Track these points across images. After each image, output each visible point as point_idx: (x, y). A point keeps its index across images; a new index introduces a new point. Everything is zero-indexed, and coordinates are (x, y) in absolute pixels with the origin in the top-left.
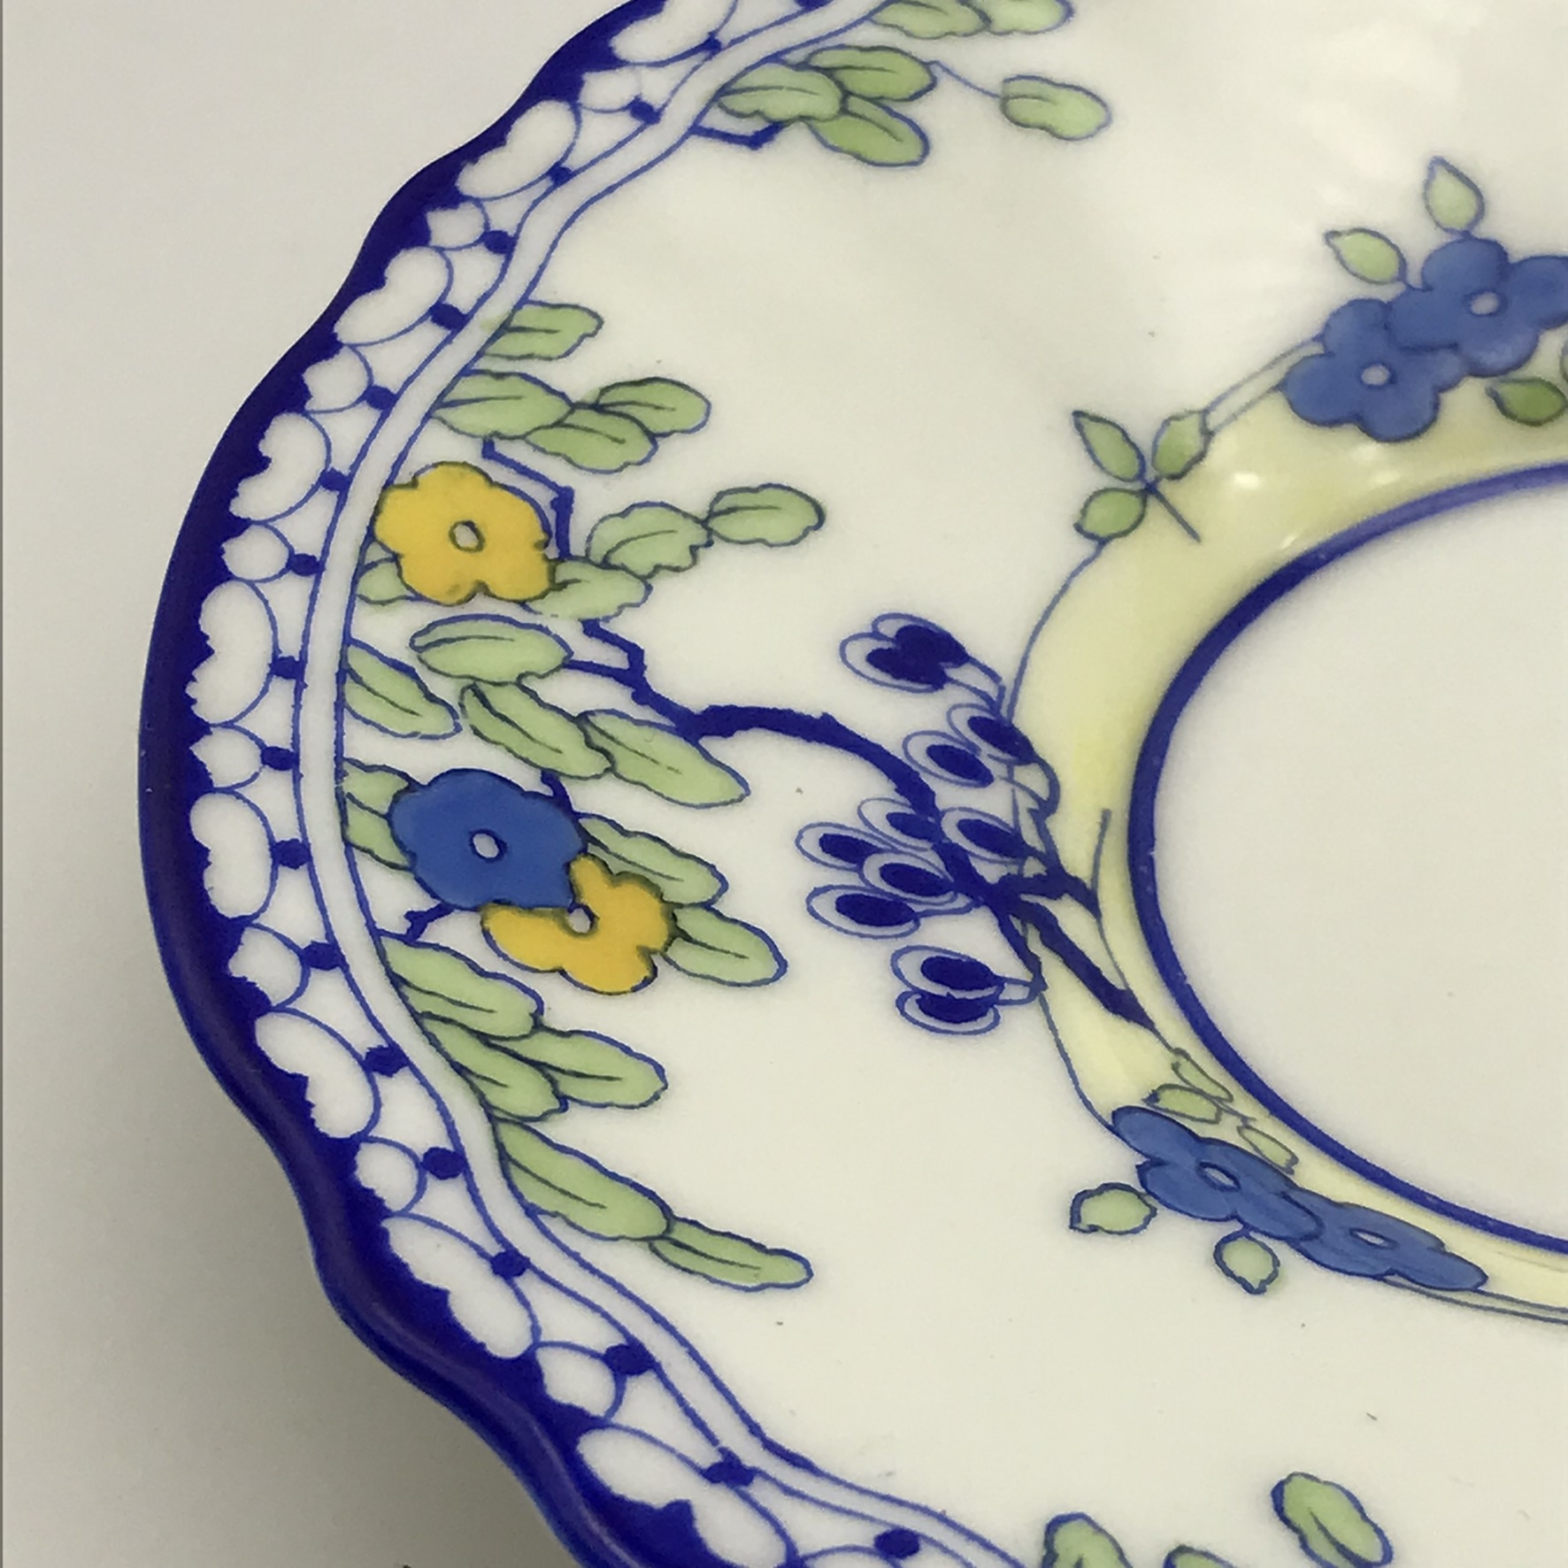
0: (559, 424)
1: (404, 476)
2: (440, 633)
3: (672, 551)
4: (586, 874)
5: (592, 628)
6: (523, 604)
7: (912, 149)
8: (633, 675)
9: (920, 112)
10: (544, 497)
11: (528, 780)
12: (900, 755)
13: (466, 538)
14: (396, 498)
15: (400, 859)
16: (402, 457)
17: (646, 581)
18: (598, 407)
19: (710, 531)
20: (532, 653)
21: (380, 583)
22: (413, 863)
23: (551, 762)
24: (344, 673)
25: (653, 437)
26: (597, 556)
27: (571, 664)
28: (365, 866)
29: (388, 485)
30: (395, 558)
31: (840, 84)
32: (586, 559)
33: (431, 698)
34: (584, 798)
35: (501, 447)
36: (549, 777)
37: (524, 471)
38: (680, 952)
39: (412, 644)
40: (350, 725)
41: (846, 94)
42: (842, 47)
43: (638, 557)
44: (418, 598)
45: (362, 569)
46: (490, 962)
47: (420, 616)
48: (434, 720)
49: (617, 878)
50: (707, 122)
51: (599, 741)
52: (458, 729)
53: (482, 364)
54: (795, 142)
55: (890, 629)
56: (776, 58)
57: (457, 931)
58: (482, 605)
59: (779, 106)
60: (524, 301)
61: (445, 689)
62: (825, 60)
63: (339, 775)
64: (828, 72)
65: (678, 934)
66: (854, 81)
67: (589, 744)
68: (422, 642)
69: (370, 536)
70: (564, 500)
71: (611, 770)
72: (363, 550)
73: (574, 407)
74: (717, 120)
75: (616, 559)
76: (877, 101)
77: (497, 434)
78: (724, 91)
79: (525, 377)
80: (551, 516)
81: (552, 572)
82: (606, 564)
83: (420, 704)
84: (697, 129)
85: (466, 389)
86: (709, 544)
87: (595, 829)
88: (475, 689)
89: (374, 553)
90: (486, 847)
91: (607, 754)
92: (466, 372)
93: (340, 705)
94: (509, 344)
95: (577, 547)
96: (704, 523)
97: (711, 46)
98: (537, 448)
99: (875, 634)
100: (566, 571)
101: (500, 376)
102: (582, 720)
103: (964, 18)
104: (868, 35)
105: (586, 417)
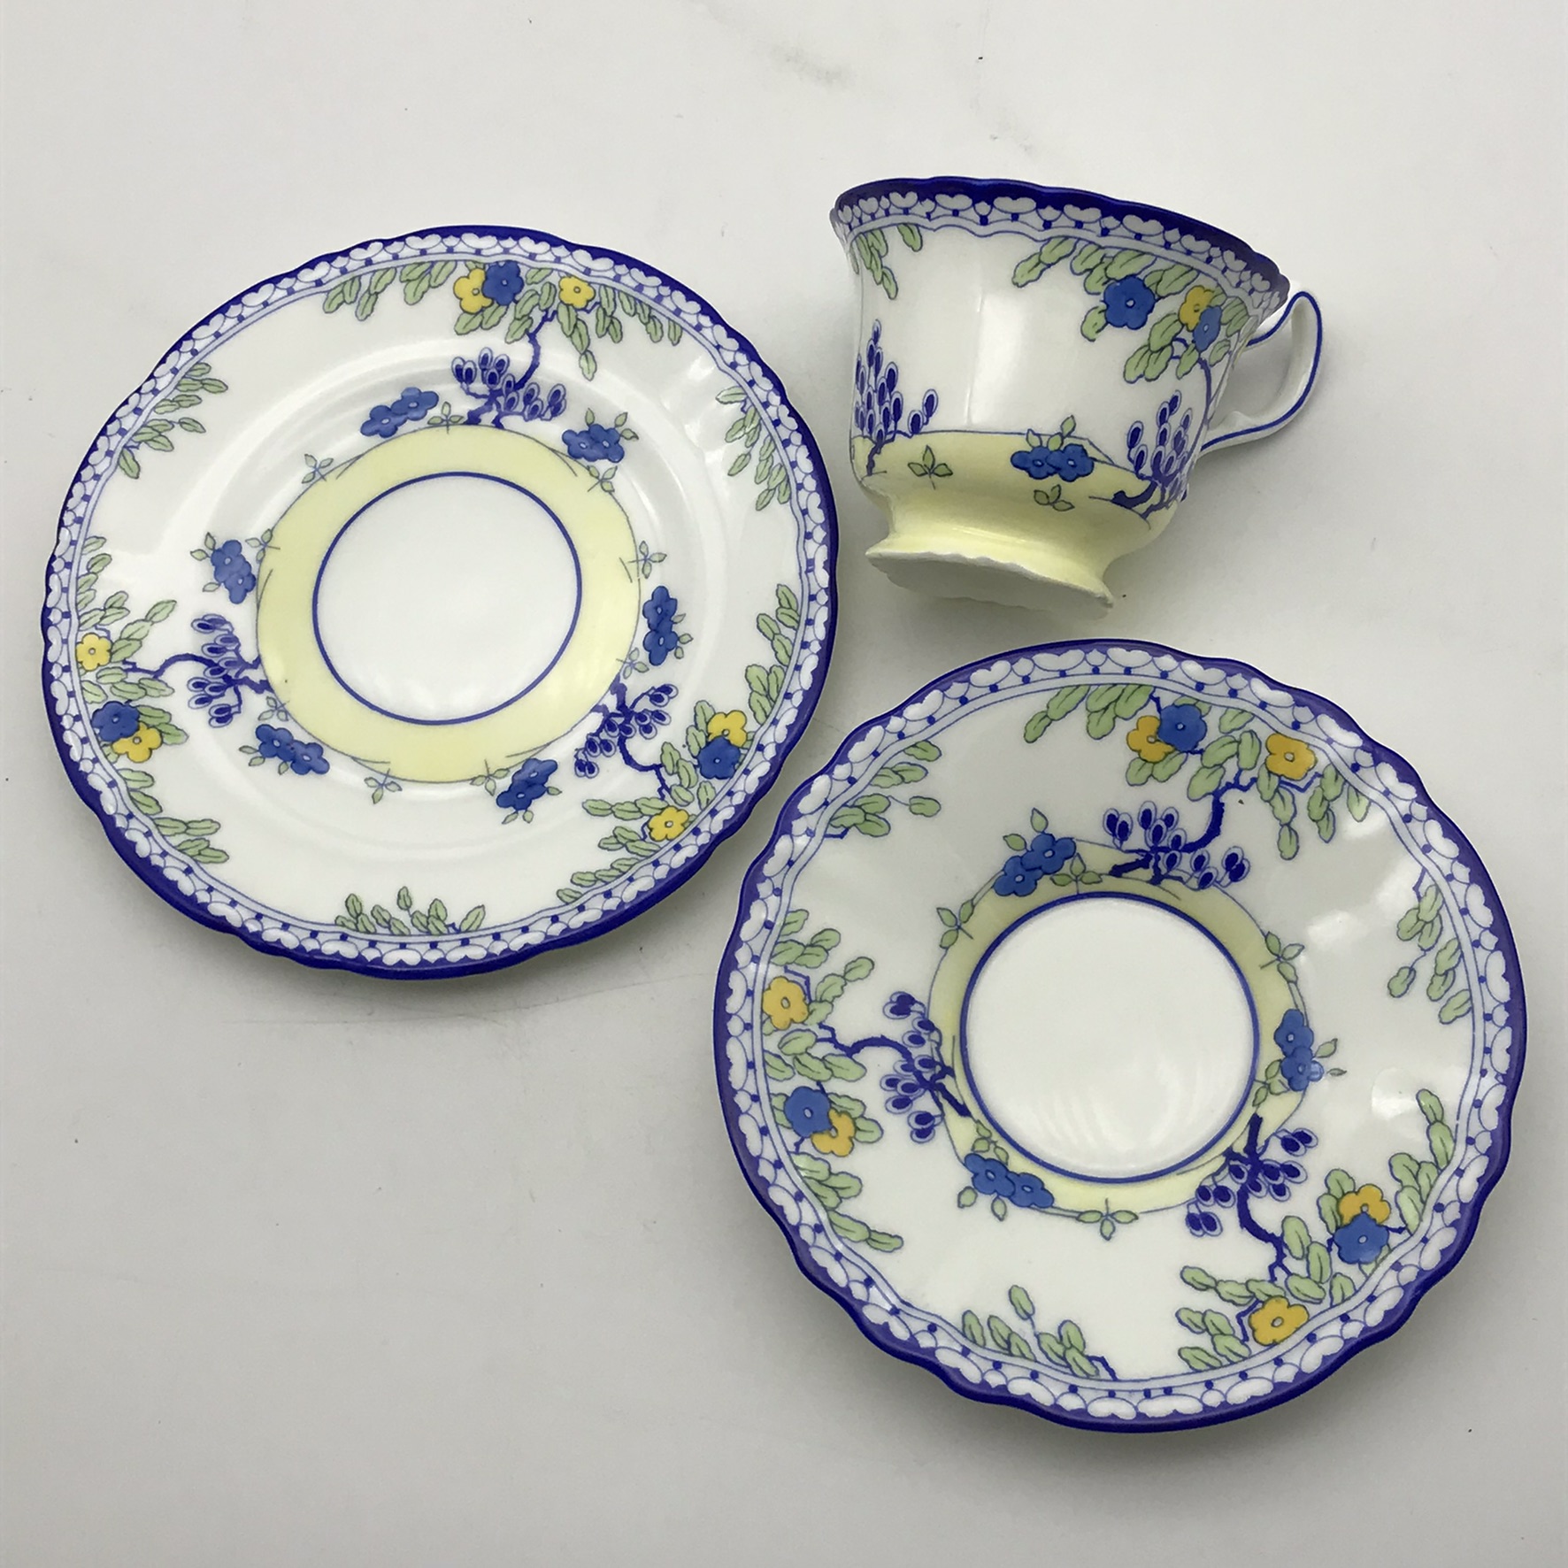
0: (803, 954)
1: (767, 987)
2: (786, 1039)
3: (837, 990)
4: (832, 1114)
5: (821, 1026)
6: (803, 1023)
7: (886, 829)
8: (833, 1039)
9: (886, 815)
10: (802, 981)
11: (814, 1086)
12: (901, 1043)
13: (785, 1002)
14: (766, 995)
15: (789, 1125)
16: (765, 979)
17: (832, 1003)
18: (812, 945)
19: (845, 980)
20: (807, 1039)
21: (768, 1027)
22: (794, 1126)
23: (818, 1077)
24: (765, 1063)
25: (827, 951)
26: (818, 998)
27: (818, 1040)
28: (782, 1129)
29: (763, 991)
30: (769, 1017)
31: (864, 811)
32: (816, 1001)
33: (787, 1065)
34: (828, 1088)
35: (789, 967)
36: (819, 1083)
37: (796, 974)
38: (860, 1136)
39: (779, 1046)
40: (770, 1081)
41: (866, 814)
42: (863, 797)
43: (828, 996)
44: (777, 1030)
45: (762, 1023)
46: (816, 1155)
47: (778, 1036)
48: (789, 1072)
49: (840, 1114)
50: (829, 832)
51: (829, 1066)
52: (795, 1074)
53: (780, 940)
54: (853, 834)
55: (895, 999)
56: (845, 805)
57: (806, 1146)
58: (794, 1026)
59: (847, 822)
60: (788, 912)
61: (789, 1060)
62: (859, 803)
63: (770, 1100)
64: (859, 807)
65: (857, 1129)
66: (868, 809)
67: (827, 1068)
68: (781, 1045)
69: (762, 1011)
70: (807, 981)
71: (833, 1075)
72: (761, 1017)
73: (805, 947)
74: (831, 831)
75: (823, 998)
76: (874, 814)
77: (788, 963)
78: (831, 819)
79: (791, 940)
80: (805, 987)
81: (808, 1009)
82: (821, 1001)
83: (785, 1068)
84: (826, 836)
85: (779, 948)
86: (846, 984)
87: (832, 1098)
88: (796, 1058)
89: (765, 1017)
90: (808, 1113)
91: (831, 1070)
92: (776, 943)
93: (766, 1075)
94: (787, 929)
95: (813, 998)
96: (843, 977)
97: (826, 804)
98: (798, 964)
99: (891, 1002)
100: (813, 1006)
101: (785, 942)
102: (823, 1060)
103: (897, 778)
104: (870, 791)
105: (809, 950)
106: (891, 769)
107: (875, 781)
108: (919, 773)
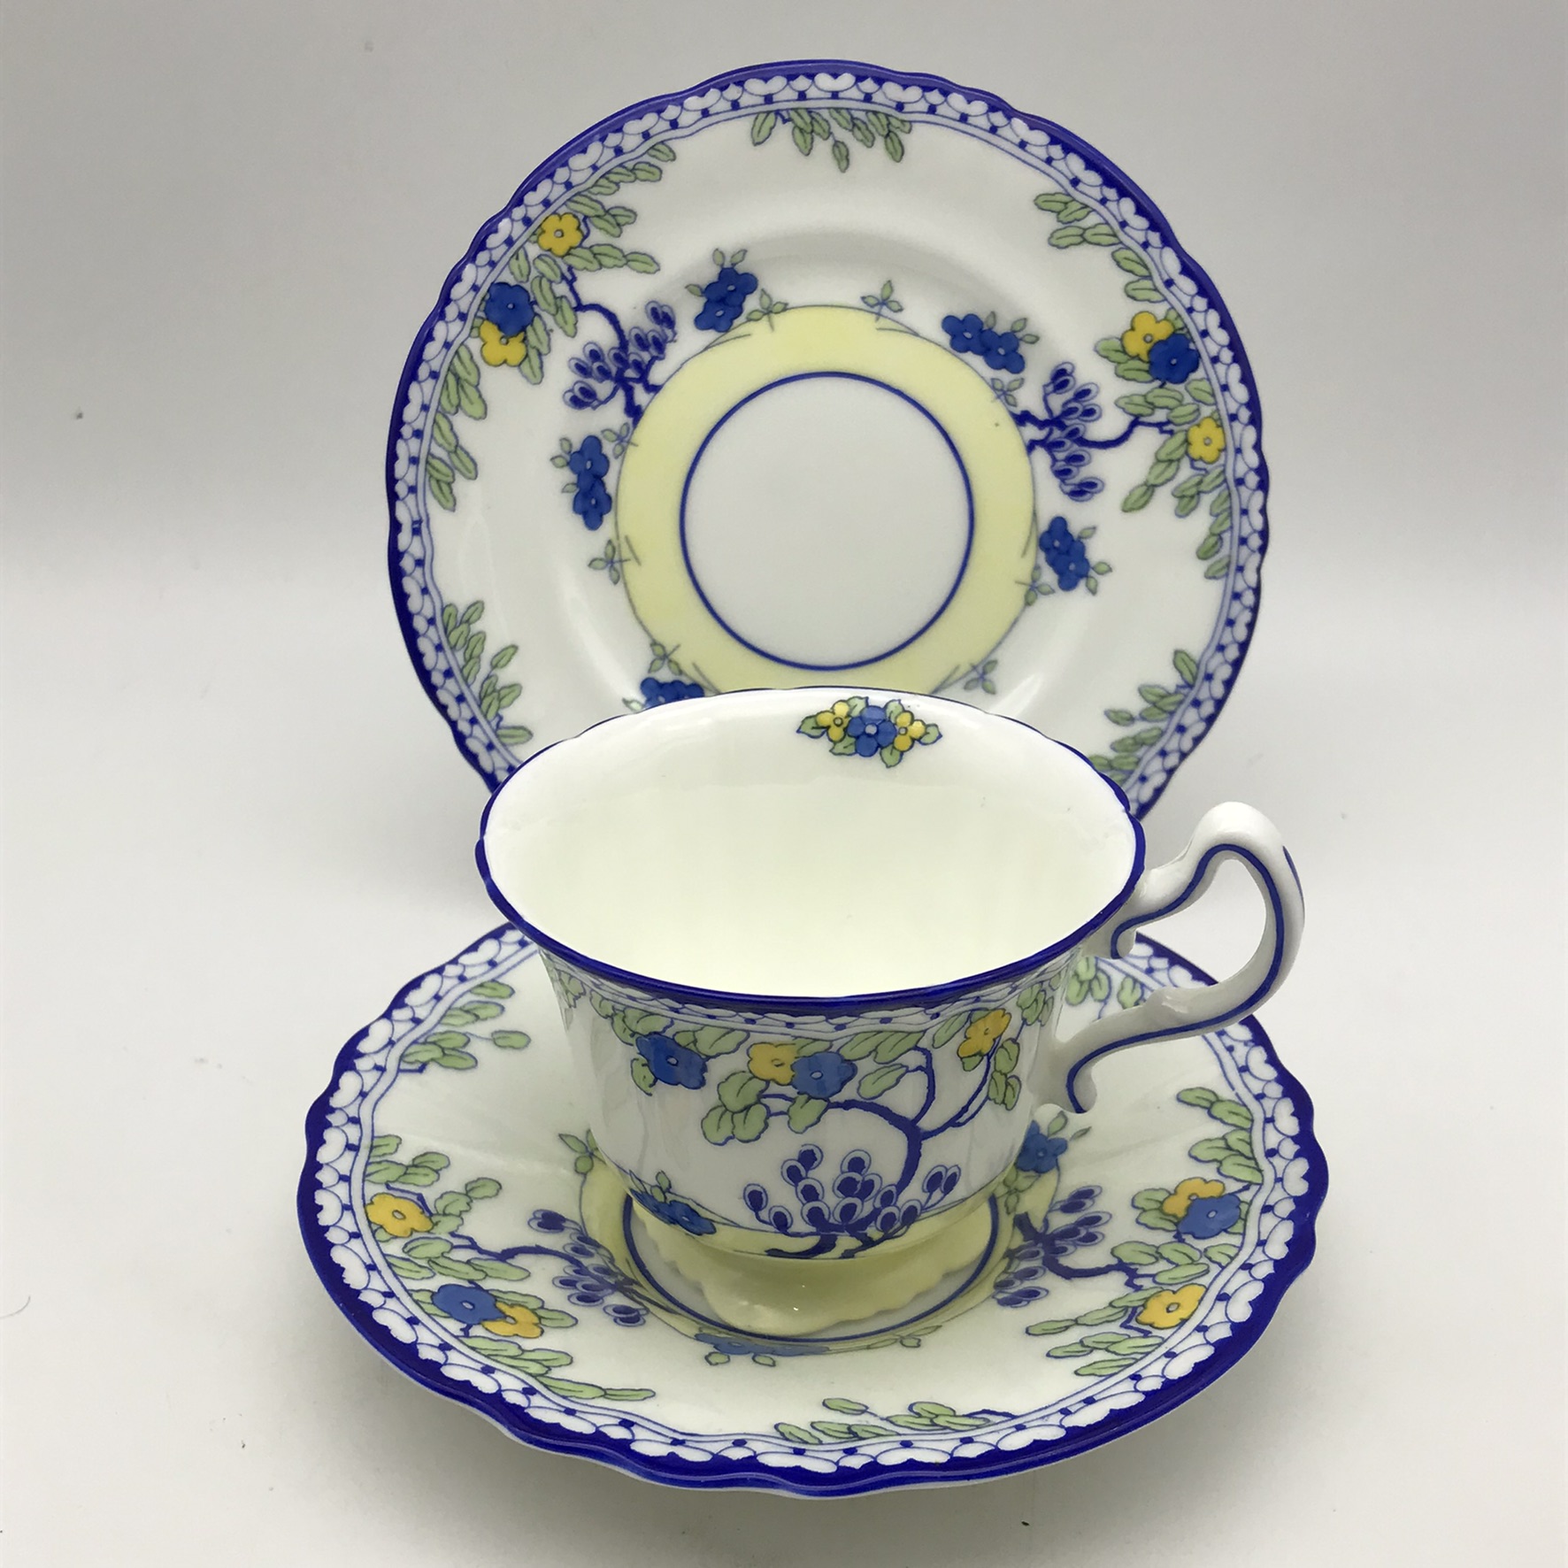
0: (405, 1174)
1: (368, 1202)
2: (412, 1245)
4: (501, 1306)
5: (453, 1234)
6: (428, 1232)
7: (471, 1062)
8: (473, 1245)
9: (469, 1049)
10: (415, 1198)
11: (466, 1284)
12: (566, 1253)
13: (398, 1215)
14: (369, 1208)
16: (363, 1195)
17: (460, 1216)
18: (416, 1166)
19: (470, 1197)
20: (441, 1246)
21: (382, 1235)
23: (468, 1277)
25: (436, 1171)
26: (441, 1212)
27: (454, 1247)
29: (365, 1205)
30: (381, 1227)
31: (440, 1047)
32: (438, 1214)
33: (420, 1266)
34: (487, 1285)
35: (392, 1185)
36: (471, 1282)
37: (403, 1191)
38: (545, 1322)
39: (403, 1251)
41: (443, 1049)
42: (435, 1034)
43: (453, 1210)
44: (396, 1237)
45: (374, 1232)
47: (400, 1242)
48: (426, 1273)
49: (511, 1306)
50: (402, 1068)
51: (477, 1268)
52: (435, 1274)
53: (371, 1160)
54: (432, 1068)
55: (539, 1215)
56: (413, 1043)
58: (416, 1235)
59: (424, 1057)
60: (373, 1138)
61: (423, 1263)
62: (432, 1039)
64: (434, 1043)
66: (443, 1044)
67: (475, 1269)
68: (407, 1250)
69: (370, 1222)
70: (420, 1197)
71: (487, 1275)
72: (370, 1226)
73: (407, 1167)
74: (405, 1067)
75: (447, 1212)
76: (453, 1049)
77: (388, 1181)
78: (402, 1057)
79: (387, 1161)
80: (420, 1203)
81: (431, 1220)
82: (445, 1214)
83: (418, 1269)
84: (399, 1072)
86: (472, 1201)
87: (495, 1294)
88: (430, 1260)
89: (374, 1227)
90: (468, 1306)
91: (482, 1271)
92: (368, 1164)
94: (376, 1152)
95: (433, 1211)
96: (466, 1195)
97: (391, 1043)
98: (403, 1183)
99: (536, 1218)
100: (435, 1219)
101: (380, 1163)
102: (468, 1262)
103: (469, 1017)
104: (441, 1029)
105: (411, 1170)
106: (461, 1009)
107: (445, 1021)
108: (493, 1010)
